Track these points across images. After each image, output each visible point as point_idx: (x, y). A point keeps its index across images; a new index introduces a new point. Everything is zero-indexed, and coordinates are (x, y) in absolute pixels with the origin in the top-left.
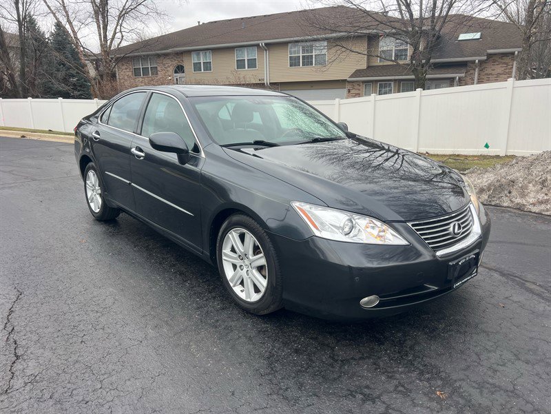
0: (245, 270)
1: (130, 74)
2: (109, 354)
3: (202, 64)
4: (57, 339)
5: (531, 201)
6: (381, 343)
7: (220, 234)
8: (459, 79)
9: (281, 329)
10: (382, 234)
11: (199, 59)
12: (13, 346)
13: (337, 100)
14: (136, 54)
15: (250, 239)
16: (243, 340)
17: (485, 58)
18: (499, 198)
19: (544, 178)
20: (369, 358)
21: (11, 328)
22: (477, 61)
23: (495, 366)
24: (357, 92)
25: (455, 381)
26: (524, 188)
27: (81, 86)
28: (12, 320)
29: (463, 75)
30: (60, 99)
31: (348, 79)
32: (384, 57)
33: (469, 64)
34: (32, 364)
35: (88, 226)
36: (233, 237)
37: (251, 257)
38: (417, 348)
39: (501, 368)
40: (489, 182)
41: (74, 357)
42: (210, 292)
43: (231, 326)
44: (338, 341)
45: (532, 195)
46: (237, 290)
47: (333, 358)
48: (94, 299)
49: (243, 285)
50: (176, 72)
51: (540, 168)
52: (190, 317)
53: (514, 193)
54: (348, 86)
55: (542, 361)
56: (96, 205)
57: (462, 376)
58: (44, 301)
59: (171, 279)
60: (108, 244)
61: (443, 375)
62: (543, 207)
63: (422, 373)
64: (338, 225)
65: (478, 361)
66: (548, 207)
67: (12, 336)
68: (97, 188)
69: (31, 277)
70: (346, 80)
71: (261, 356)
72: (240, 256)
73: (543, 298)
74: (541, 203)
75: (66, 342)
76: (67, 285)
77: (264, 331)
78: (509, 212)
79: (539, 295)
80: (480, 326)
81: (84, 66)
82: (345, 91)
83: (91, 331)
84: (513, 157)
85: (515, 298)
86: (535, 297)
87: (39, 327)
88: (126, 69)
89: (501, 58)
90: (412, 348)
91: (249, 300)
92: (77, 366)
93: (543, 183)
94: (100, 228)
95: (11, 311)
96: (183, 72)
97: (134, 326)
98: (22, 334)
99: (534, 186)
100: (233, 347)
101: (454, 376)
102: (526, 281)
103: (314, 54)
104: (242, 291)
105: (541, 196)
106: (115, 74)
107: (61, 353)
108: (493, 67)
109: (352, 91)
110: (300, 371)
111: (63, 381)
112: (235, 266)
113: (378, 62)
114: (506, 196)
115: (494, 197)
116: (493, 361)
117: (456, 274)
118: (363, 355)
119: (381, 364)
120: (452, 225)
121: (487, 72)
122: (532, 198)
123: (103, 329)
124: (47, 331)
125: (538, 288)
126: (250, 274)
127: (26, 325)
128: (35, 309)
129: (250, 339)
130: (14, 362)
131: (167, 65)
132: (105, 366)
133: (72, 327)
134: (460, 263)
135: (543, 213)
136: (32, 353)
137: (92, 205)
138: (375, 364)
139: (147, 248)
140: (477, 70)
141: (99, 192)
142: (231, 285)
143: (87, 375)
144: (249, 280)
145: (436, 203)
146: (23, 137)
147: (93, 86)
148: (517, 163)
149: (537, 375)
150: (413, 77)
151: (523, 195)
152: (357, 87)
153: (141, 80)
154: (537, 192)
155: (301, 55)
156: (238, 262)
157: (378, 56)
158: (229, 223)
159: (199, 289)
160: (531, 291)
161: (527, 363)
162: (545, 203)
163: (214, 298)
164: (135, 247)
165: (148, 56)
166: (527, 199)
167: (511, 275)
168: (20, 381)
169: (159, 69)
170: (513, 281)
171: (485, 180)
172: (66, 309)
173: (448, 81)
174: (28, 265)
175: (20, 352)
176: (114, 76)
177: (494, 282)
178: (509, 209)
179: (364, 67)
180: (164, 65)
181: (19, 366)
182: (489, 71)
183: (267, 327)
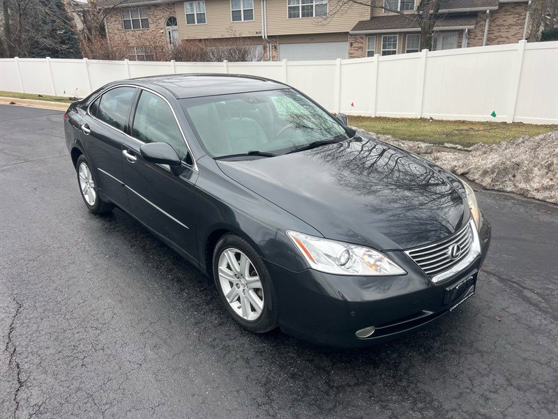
0: (242, 288)
1: (120, 26)
2: (109, 380)
3: (195, 15)
4: (58, 362)
5: (536, 186)
6: (376, 366)
7: (216, 251)
8: (469, 30)
9: (278, 349)
10: (378, 263)
11: (192, 9)
12: (16, 370)
13: (338, 60)
14: (125, 5)
15: (246, 261)
16: (240, 362)
17: (497, 8)
18: (503, 182)
19: (550, 162)
20: (364, 384)
21: (13, 349)
22: (488, 11)
23: (487, 393)
24: (360, 45)
25: (447, 411)
26: (529, 172)
27: (69, 39)
28: (14, 339)
29: (472, 27)
30: (48, 58)
31: (351, 32)
32: (388, 8)
33: (480, 14)
34: (35, 391)
35: (84, 221)
36: (229, 255)
37: (247, 278)
38: (411, 371)
39: (493, 396)
40: (494, 163)
41: (76, 384)
42: (208, 304)
43: (228, 346)
44: (334, 364)
45: (537, 179)
46: (235, 306)
47: (329, 385)
48: (93, 313)
49: (240, 302)
50: (168, 25)
51: (546, 151)
52: (188, 336)
53: (518, 177)
54: (351, 40)
55: (533, 386)
56: (91, 197)
57: (454, 406)
58: (43, 315)
59: (168, 288)
60: (105, 243)
61: (436, 404)
62: (547, 194)
63: (415, 403)
64: (335, 256)
65: (471, 387)
66: (553, 193)
67: (14, 358)
68: (91, 181)
69: (30, 286)
70: (348, 32)
71: (258, 382)
72: (236, 275)
73: (540, 310)
74: (546, 188)
75: (68, 365)
76: (66, 296)
77: (261, 352)
78: (512, 198)
79: (536, 305)
80: (475, 345)
81: (71, 19)
82: (347, 44)
83: (91, 353)
84: (520, 125)
85: (512, 310)
86: (532, 308)
87: (40, 348)
88: (115, 21)
89: (514, 8)
90: (406, 372)
91: (245, 318)
92: (79, 394)
93: (549, 167)
94: (96, 223)
95: (12, 329)
96: (176, 25)
97: (133, 346)
98: (24, 356)
99: (539, 170)
100: (231, 371)
101: (446, 407)
102: (525, 288)
103: (314, 4)
104: (239, 308)
105: (546, 182)
106: (104, 26)
107: (63, 379)
108: (505, 18)
109: (355, 45)
110: (296, 400)
111: (66, 412)
112: (231, 284)
113: (382, 13)
114: (510, 180)
115: (497, 181)
116: (485, 387)
117: (453, 298)
118: (358, 380)
119: (376, 391)
120: (450, 248)
121: (497, 23)
122: (536, 184)
123: (103, 350)
124: (48, 352)
125: (535, 296)
126: (246, 294)
127: (27, 345)
128: (35, 326)
129: (247, 361)
130: (18, 390)
131: (158, 17)
132: (106, 394)
133: (73, 348)
134: (457, 288)
135: (547, 200)
136: (34, 379)
137: (87, 197)
138: (369, 391)
139: (144, 249)
140: (487, 21)
141: (93, 185)
142: (229, 301)
143: (89, 405)
144: (246, 300)
145: (436, 220)
146: (13, 103)
147: (81, 41)
148: (523, 142)
149: (528, 403)
150: (419, 29)
151: (527, 180)
152: (359, 40)
153: (131, 33)
154: (542, 177)
155: (300, 5)
156: (235, 280)
157: (382, 7)
158: (224, 242)
159: (196, 300)
160: (528, 300)
161: (519, 390)
162: (549, 189)
163: (212, 310)
164: (132, 246)
165: (138, 6)
166: (532, 184)
167: (510, 281)
168: (25, 413)
169: (150, 21)
170: (511, 287)
171: (489, 161)
172: (65, 325)
173: (457, 33)
174: (25, 270)
175: (23, 377)
176: (102, 29)
177: (492, 289)
178: (512, 195)
179: (368, 18)
180: (155, 16)
181: (22, 395)
182: (500, 22)
183: (264, 347)
